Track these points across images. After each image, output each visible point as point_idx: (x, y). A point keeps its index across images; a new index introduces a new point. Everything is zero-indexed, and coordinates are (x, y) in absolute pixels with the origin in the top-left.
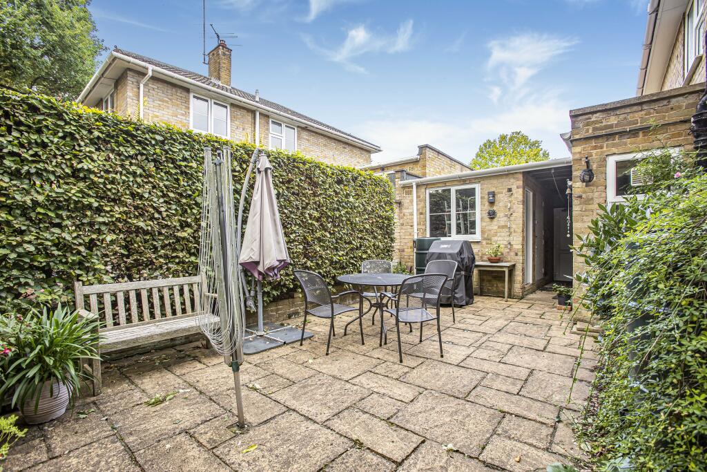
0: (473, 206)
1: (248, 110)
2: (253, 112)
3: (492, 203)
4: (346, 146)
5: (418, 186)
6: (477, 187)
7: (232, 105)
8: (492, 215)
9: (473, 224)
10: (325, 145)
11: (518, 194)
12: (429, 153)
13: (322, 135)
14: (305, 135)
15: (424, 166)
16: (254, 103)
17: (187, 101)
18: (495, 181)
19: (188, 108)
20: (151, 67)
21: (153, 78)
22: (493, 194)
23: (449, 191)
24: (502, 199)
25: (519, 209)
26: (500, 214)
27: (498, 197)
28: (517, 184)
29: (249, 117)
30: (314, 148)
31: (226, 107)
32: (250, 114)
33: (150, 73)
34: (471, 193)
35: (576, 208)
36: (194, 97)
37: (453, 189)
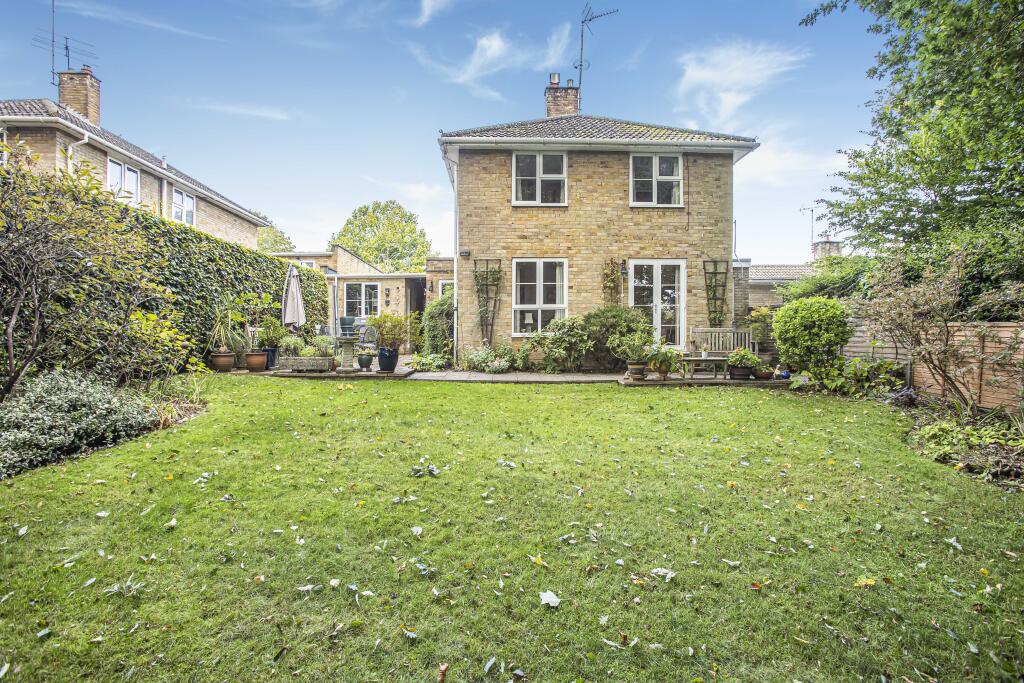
0: (376, 297)
1: (156, 177)
2: (160, 180)
3: (388, 295)
4: (236, 219)
5: (339, 279)
6: (379, 284)
7: (143, 171)
8: (388, 303)
9: (375, 309)
10: (219, 217)
11: (403, 291)
12: (340, 251)
13: (217, 206)
14: (202, 205)
15: (336, 261)
16: (160, 170)
17: (105, 166)
18: (389, 282)
19: (106, 173)
20: (87, 134)
21: (88, 145)
22: (388, 290)
23: (360, 285)
24: (393, 293)
25: (403, 300)
26: (392, 303)
27: (391, 292)
28: (402, 284)
29: (156, 184)
30: (209, 220)
31: (136, 172)
32: (157, 181)
33: (86, 140)
34: (374, 288)
35: (427, 300)
36: (111, 161)
37: (363, 285)
